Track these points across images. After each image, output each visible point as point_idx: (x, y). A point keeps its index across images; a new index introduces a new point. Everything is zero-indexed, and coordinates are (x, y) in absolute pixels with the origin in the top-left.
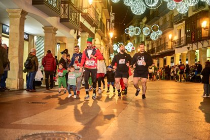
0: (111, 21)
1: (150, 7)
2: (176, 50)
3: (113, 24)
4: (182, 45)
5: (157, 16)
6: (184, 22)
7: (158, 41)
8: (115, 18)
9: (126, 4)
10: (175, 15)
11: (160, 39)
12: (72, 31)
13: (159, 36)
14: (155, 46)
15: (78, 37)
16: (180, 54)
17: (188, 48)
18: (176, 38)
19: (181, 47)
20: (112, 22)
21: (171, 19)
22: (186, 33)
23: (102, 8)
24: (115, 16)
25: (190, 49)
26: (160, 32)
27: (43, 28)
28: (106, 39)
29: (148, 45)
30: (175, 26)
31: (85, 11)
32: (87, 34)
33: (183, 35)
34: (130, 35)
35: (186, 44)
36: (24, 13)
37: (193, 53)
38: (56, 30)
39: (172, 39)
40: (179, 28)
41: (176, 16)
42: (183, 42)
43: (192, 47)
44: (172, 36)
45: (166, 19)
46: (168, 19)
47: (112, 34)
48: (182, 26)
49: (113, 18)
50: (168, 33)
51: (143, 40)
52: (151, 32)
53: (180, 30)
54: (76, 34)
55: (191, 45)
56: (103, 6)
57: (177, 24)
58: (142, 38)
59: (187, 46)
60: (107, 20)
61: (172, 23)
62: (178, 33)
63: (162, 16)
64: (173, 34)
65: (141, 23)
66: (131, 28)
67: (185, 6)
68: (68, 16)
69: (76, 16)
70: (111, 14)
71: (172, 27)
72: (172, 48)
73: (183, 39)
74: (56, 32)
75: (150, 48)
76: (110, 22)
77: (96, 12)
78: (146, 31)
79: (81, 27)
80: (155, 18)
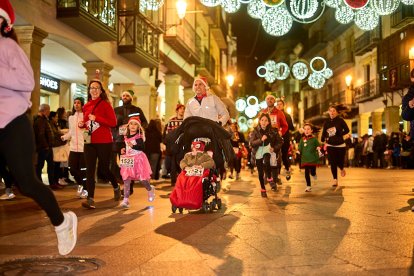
0: (230, 53)
1: (301, 20)
2: (361, 106)
3: (235, 60)
4: (372, 96)
5: (322, 42)
6: (375, 50)
7: (325, 91)
8: (238, 47)
9: (253, 15)
10: (356, 36)
11: (330, 86)
12: (145, 71)
13: (327, 80)
14: (320, 100)
15: (158, 83)
16: (369, 114)
17: (385, 102)
18: (360, 82)
19: (371, 100)
20: (233, 55)
21: (349, 45)
22: (379, 72)
23: (211, 26)
24: (238, 42)
25: (389, 104)
26: (328, 72)
27: (84, 64)
28: (219, 88)
29: (306, 100)
30: (357, 59)
31: (171, 32)
32: (178, 78)
33: (374, 76)
34: (268, 79)
35: (380, 95)
36: (39, 35)
37: (394, 110)
38: (109, 68)
39: (352, 86)
40: (366, 63)
41: (359, 38)
42: (374, 90)
43: (392, 100)
44: (353, 79)
45: (339, 45)
46: (344, 45)
47: (231, 79)
48: (370, 58)
49: (233, 48)
50: (344, 73)
51: (297, 89)
52: (310, 73)
53: (368, 67)
54: (153, 77)
55: (390, 94)
56: (212, 23)
57: (361, 54)
58: (294, 86)
59: (382, 99)
60: (221, 50)
61: (352, 53)
62: (363, 72)
63: (332, 40)
64: (354, 76)
65: (292, 56)
66: (269, 65)
67: (372, 16)
68: (134, 41)
69: (152, 41)
70: (229, 39)
71: (352, 61)
72: (353, 104)
73: (375, 83)
74: (111, 73)
75: (310, 105)
76: (227, 54)
77: (196, 34)
78: (299, 70)
79: (164, 64)
80: (319, 44)
